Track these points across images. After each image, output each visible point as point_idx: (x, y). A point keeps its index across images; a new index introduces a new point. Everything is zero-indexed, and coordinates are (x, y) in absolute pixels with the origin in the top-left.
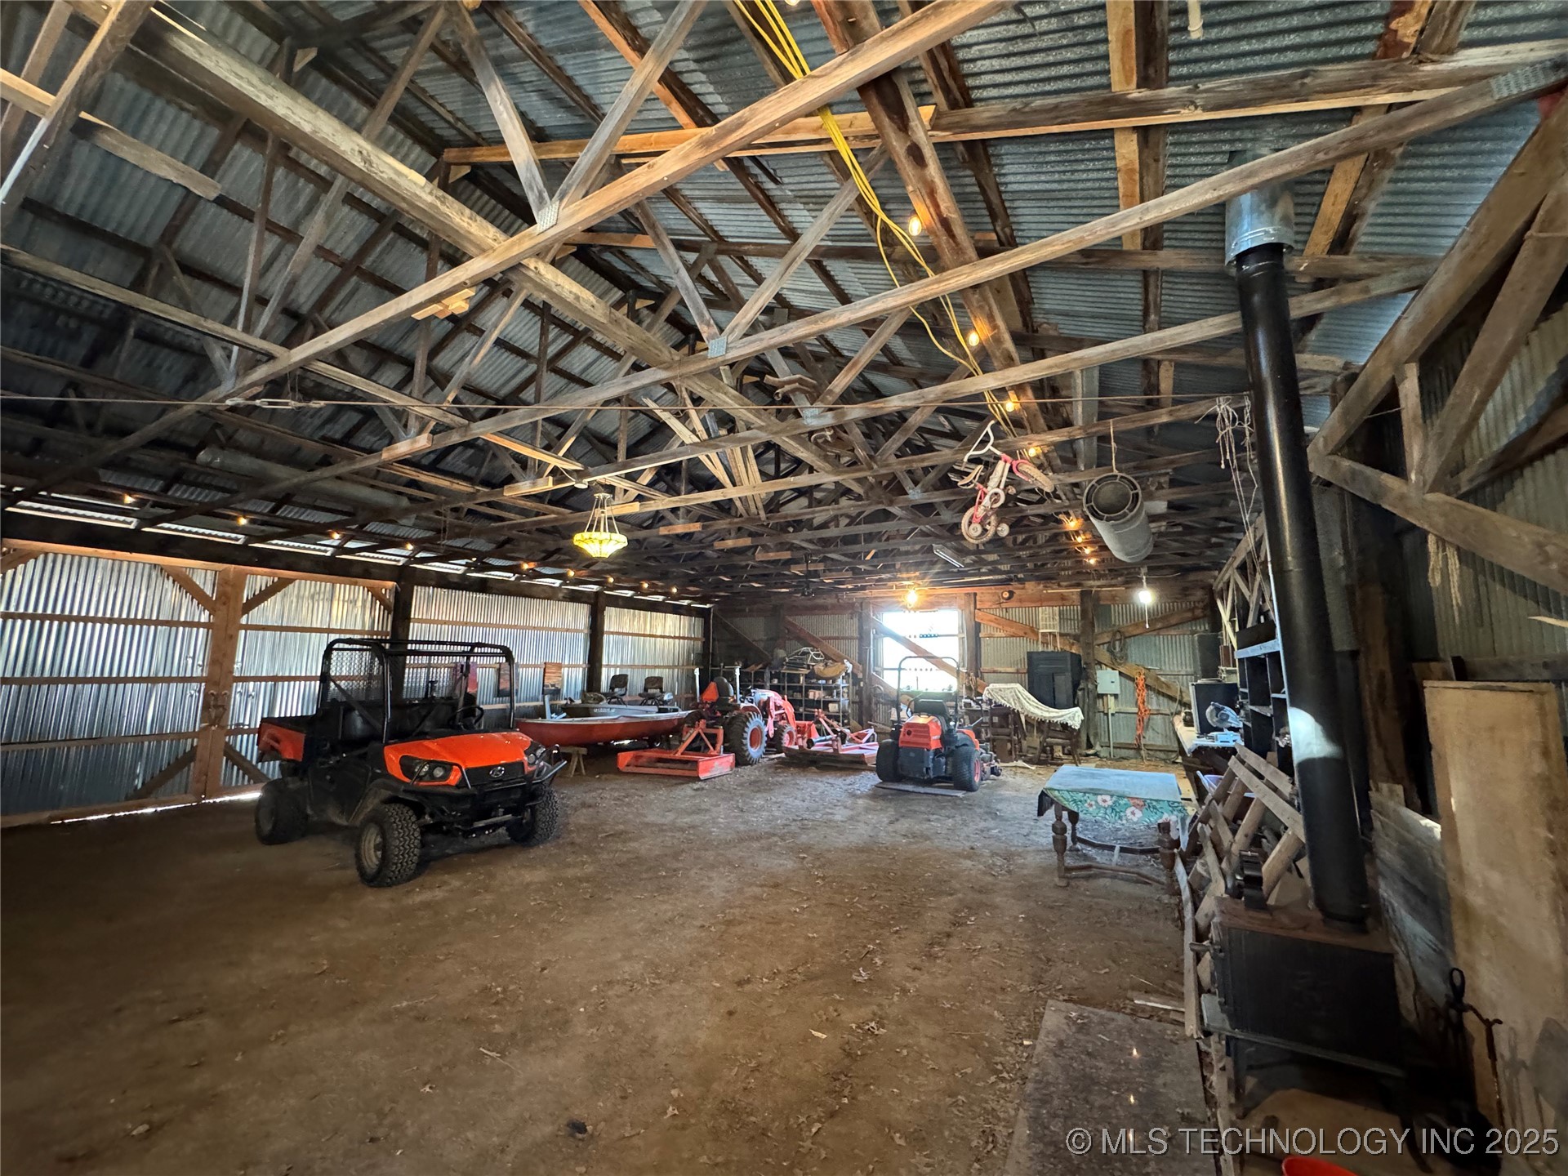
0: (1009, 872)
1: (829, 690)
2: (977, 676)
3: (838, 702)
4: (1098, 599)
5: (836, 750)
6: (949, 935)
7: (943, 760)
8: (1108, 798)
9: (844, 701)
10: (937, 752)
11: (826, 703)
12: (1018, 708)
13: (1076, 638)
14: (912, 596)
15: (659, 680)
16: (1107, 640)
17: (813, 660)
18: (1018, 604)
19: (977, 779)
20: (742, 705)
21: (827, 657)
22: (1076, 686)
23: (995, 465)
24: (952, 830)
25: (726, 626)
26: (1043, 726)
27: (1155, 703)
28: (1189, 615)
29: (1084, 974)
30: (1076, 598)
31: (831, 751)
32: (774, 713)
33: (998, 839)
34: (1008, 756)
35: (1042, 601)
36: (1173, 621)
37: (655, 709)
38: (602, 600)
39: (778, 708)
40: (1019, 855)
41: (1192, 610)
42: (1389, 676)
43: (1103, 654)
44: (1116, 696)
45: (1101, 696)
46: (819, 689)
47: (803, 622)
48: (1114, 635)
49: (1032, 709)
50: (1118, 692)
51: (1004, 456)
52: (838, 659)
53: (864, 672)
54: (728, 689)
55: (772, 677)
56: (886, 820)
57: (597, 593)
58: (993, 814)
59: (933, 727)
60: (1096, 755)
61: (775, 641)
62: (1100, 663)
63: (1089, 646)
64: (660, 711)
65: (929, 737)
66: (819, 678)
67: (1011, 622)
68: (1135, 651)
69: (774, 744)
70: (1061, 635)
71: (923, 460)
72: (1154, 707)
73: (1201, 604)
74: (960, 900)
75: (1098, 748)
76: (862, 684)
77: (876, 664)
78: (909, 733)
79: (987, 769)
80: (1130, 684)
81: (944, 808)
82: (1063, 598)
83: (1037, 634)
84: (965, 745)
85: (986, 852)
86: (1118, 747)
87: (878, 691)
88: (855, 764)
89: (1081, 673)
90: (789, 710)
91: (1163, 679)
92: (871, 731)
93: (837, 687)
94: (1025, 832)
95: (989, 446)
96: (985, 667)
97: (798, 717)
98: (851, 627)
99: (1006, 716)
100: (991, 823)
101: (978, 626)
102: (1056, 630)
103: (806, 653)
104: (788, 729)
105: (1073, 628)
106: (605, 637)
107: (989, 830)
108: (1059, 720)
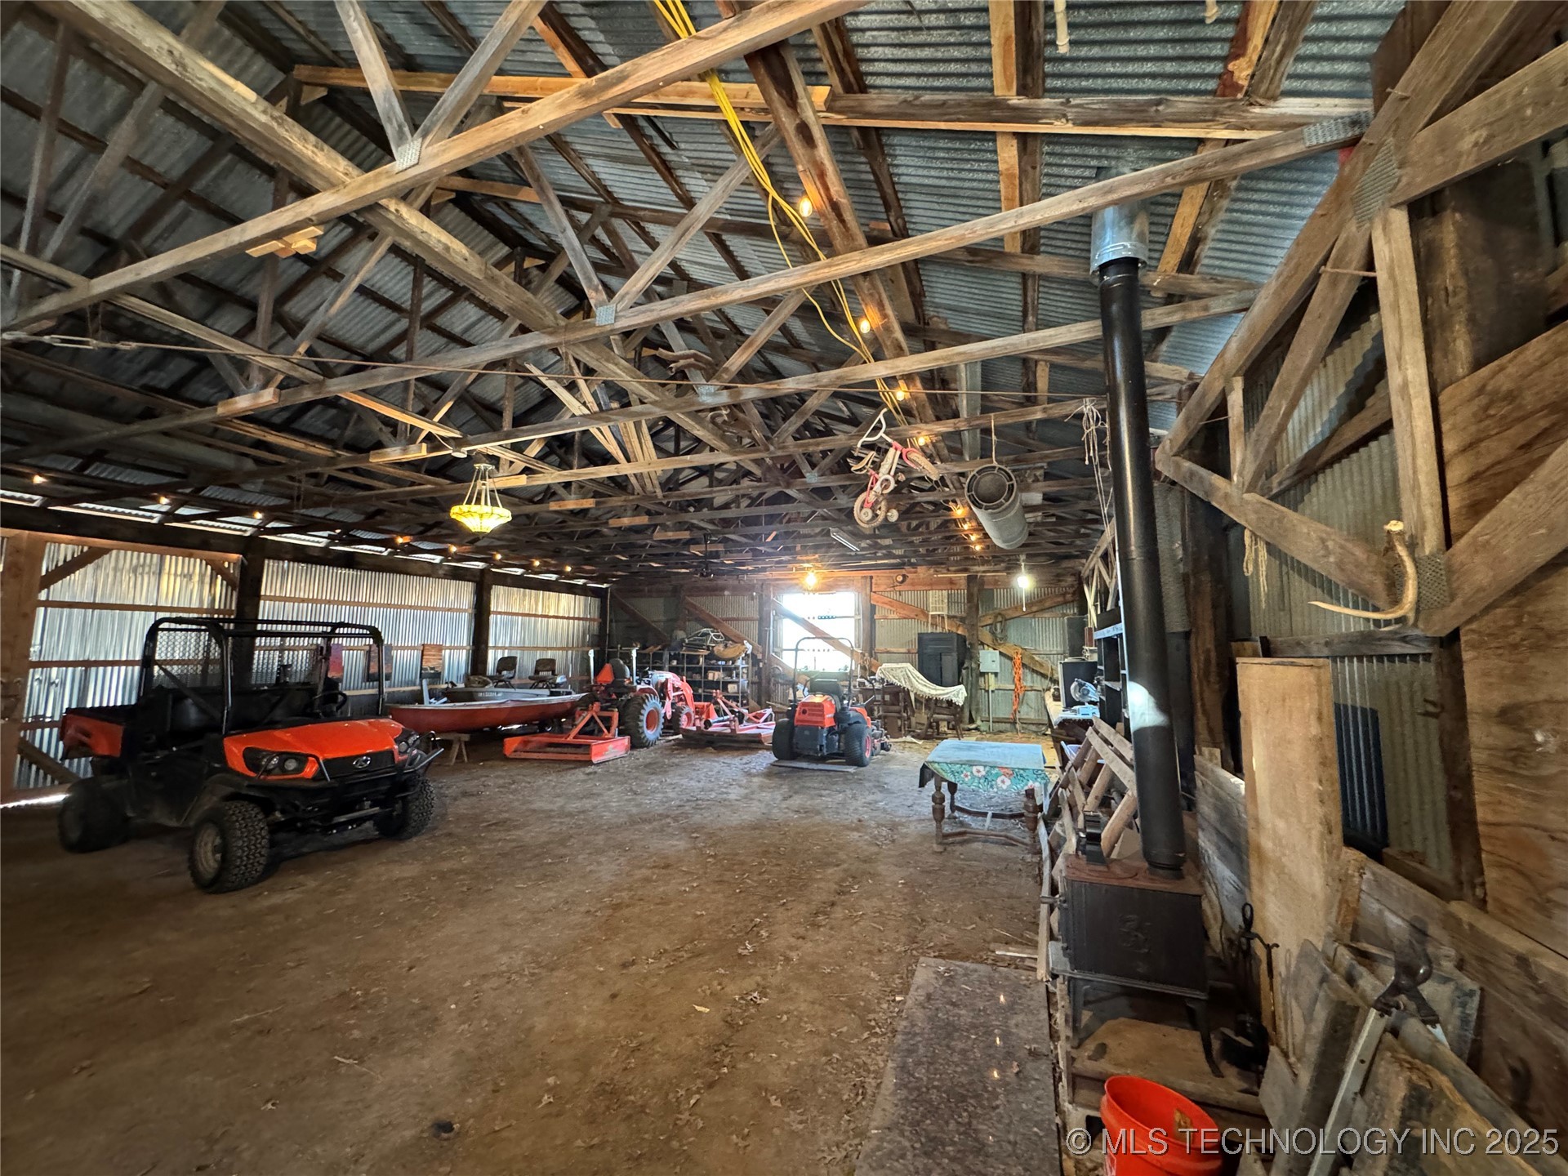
0: (893, 841)
1: (728, 671)
2: (871, 656)
3: (737, 683)
4: (983, 584)
5: (733, 731)
6: (833, 904)
7: (836, 738)
8: (981, 768)
9: (744, 681)
10: (831, 730)
11: (726, 684)
12: (908, 686)
13: (962, 620)
14: (811, 579)
15: (552, 662)
16: (990, 622)
17: (712, 641)
18: (911, 588)
19: (867, 755)
20: (639, 687)
21: (727, 639)
22: (961, 665)
23: (886, 451)
24: (843, 804)
25: (623, 607)
26: (931, 703)
27: (1030, 680)
28: (1060, 599)
29: (953, 931)
30: (963, 583)
31: (728, 731)
32: (672, 694)
33: (885, 810)
34: (895, 732)
35: (933, 585)
36: (1047, 604)
37: (547, 692)
38: (488, 578)
39: (676, 689)
40: (902, 824)
41: (1064, 595)
42: (1213, 654)
43: (985, 635)
44: (996, 674)
45: (983, 674)
46: (718, 669)
47: (704, 603)
48: (996, 617)
49: (921, 687)
50: (998, 670)
51: (895, 444)
52: (738, 640)
53: (763, 653)
54: (624, 672)
55: (671, 658)
56: (779, 797)
57: (482, 571)
58: (881, 787)
59: (827, 706)
60: (977, 729)
61: (673, 622)
62: (982, 644)
63: (973, 627)
64: (552, 694)
65: (823, 716)
66: (719, 659)
67: (904, 605)
68: (1013, 634)
69: (671, 725)
70: (949, 617)
71: (818, 444)
72: (1029, 684)
73: (1071, 591)
74: (845, 870)
75: (979, 722)
76: (761, 665)
77: (775, 645)
78: (804, 712)
79: (878, 745)
80: (1008, 663)
81: (836, 783)
82: (951, 582)
83: (926, 616)
84: (857, 722)
85: (873, 824)
86: (997, 721)
87: (777, 672)
88: (752, 744)
89: (966, 652)
90: (688, 691)
91: (1036, 658)
92: (769, 711)
93: (737, 668)
94: (909, 803)
95: (881, 433)
96: (879, 647)
97: (697, 698)
98: (751, 608)
99: (897, 695)
100: (879, 796)
101: (873, 608)
102: (945, 613)
103: (707, 634)
104: (686, 710)
105: (960, 611)
106: (492, 618)
107: (876, 802)
108: (945, 697)
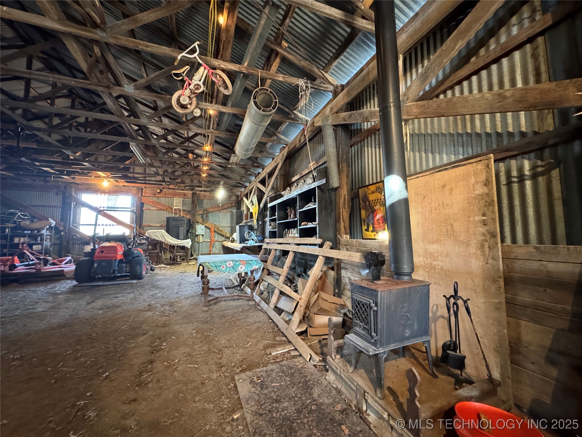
0: (175, 312)
1: (33, 237)
2: (140, 228)
3: (41, 244)
4: (199, 196)
5: (39, 270)
6: (151, 362)
7: (124, 265)
8: (231, 262)
9: (47, 243)
10: (121, 261)
11: (31, 245)
12: (163, 240)
13: (189, 212)
14: (106, 184)
16: (201, 213)
17: (19, 218)
18: (164, 196)
19: (144, 273)
21: (33, 217)
22: (188, 232)
24: (135, 298)
26: (173, 248)
27: (217, 237)
28: (230, 205)
30: (190, 195)
33: (163, 298)
34: (157, 263)
35: (175, 195)
36: (225, 207)
40: (177, 302)
41: (231, 204)
43: (199, 219)
44: (203, 235)
45: (197, 235)
46: (24, 236)
47: (12, 194)
48: (204, 211)
49: (170, 241)
50: (204, 234)
51: (204, 64)
52: (44, 218)
53: (65, 227)
56: (84, 303)
58: (157, 287)
59: (118, 248)
62: (198, 222)
63: (194, 215)
65: (116, 253)
66: (24, 230)
67: (160, 204)
68: (211, 218)
70: (183, 210)
72: (216, 239)
73: (234, 202)
74: (152, 336)
75: (195, 256)
76: (62, 233)
77: (74, 221)
78: (102, 252)
79: (149, 268)
80: (208, 230)
81: (126, 289)
82: (185, 195)
83: (171, 209)
84: (138, 256)
85: (159, 305)
86: (202, 254)
87: (75, 237)
88: (60, 276)
89: (191, 226)
91: (220, 228)
92: (69, 258)
93: (41, 235)
94: (176, 291)
95: (196, 55)
96: (144, 223)
98: (56, 200)
99: (156, 244)
100: (157, 291)
101: (142, 204)
102: (181, 208)
103: (14, 214)
105: (188, 208)
107: (156, 294)
108: (182, 245)
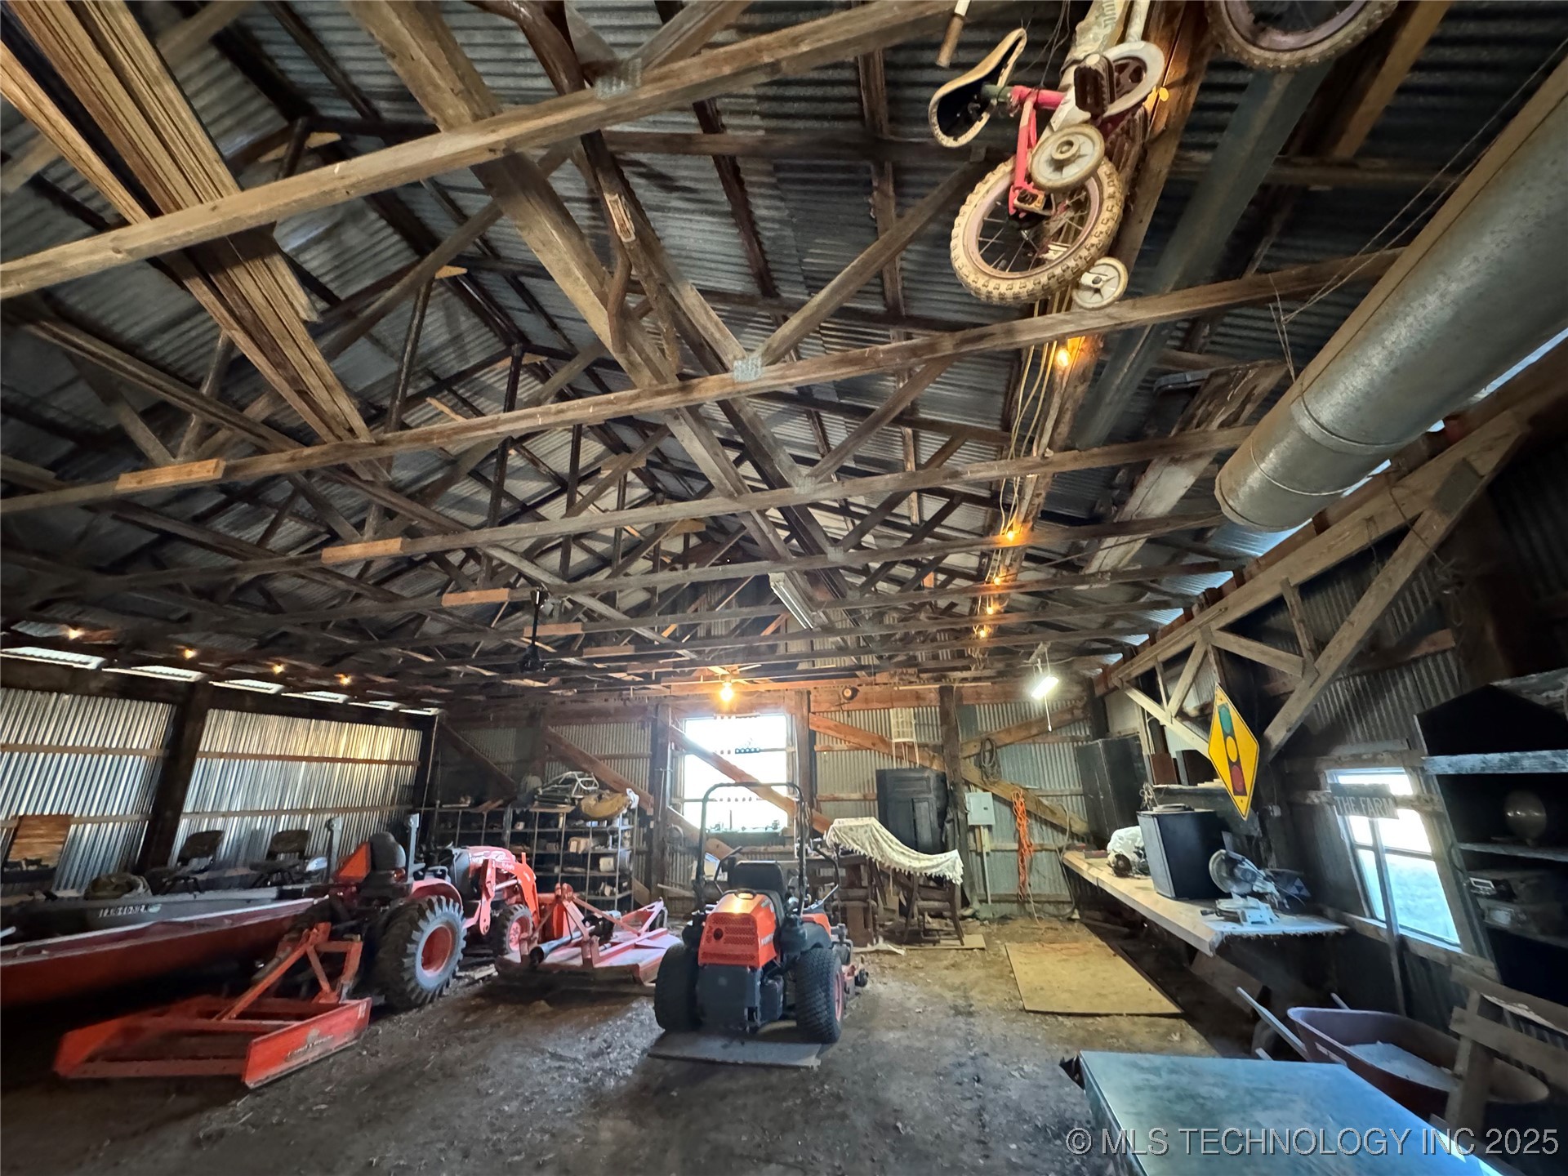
1: (601, 836)
2: (812, 806)
3: (614, 855)
4: (961, 698)
5: (588, 962)
7: (779, 983)
9: (624, 852)
10: (769, 970)
11: (596, 858)
12: (876, 856)
13: (935, 748)
14: (727, 693)
15: (302, 835)
16: (975, 751)
17: (579, 790)
18: (864, 706)
19: (839, 1010)
20: (417, 884)
21: (603, 786)
22: (942, 817)
25: (457, 745)
26: (904, 880)
27: (1039, 836)
30: (934, 696)
31: (578, 962)
32: (493, 887)
35: (893, 700)
38: (200, 696)
39: (501, 877)
41: (1072, 710)
43: (971, 771)
44: (989, 827)
45: (973, 828)
46: (585, 834)
47: (574, 735)
48: (983, 744)
49: (897, 857)
50: (993, 823)
52: (618, 789)
53: (656, 807)
55: (516, 819)
59: (760, 917)
61: (529, 762)
62: (967, 783)
63: (953, 760)
65: (753, 941)
66: (587, 819)
67: (854, 731)
68: (1007, 765)
70: (922, 746)
72: (1036, 841)
76: (652, 825)
77: (674, 793)
78: (718, 935)
80: (1006, 810)
82: (918, 696)
83: (888, 744)
84: (817, 945)
86: (999, 900)
87: (676, 835)
89: (949, 799)
90: (527, 877)
91: (1045, 801)
92: (659, 906)
93: (614, 832)
96: (822, 792)
97: (543, 885)
98: (638, 740)
99: (858, 869)
101: (812, 736)
102: (914, 740)
103: (572, 781)
105: (934, 737)
106: (199, 764)
